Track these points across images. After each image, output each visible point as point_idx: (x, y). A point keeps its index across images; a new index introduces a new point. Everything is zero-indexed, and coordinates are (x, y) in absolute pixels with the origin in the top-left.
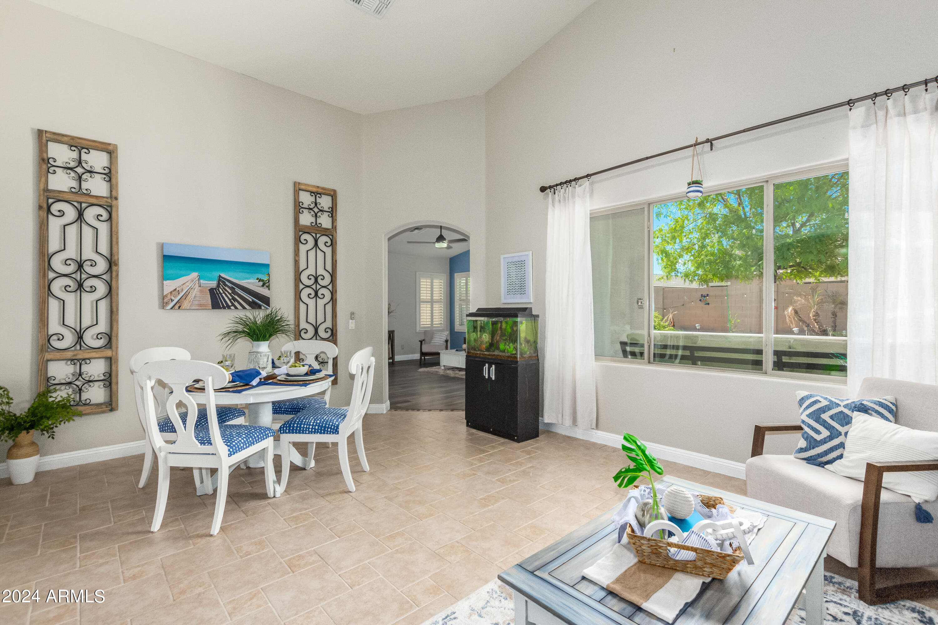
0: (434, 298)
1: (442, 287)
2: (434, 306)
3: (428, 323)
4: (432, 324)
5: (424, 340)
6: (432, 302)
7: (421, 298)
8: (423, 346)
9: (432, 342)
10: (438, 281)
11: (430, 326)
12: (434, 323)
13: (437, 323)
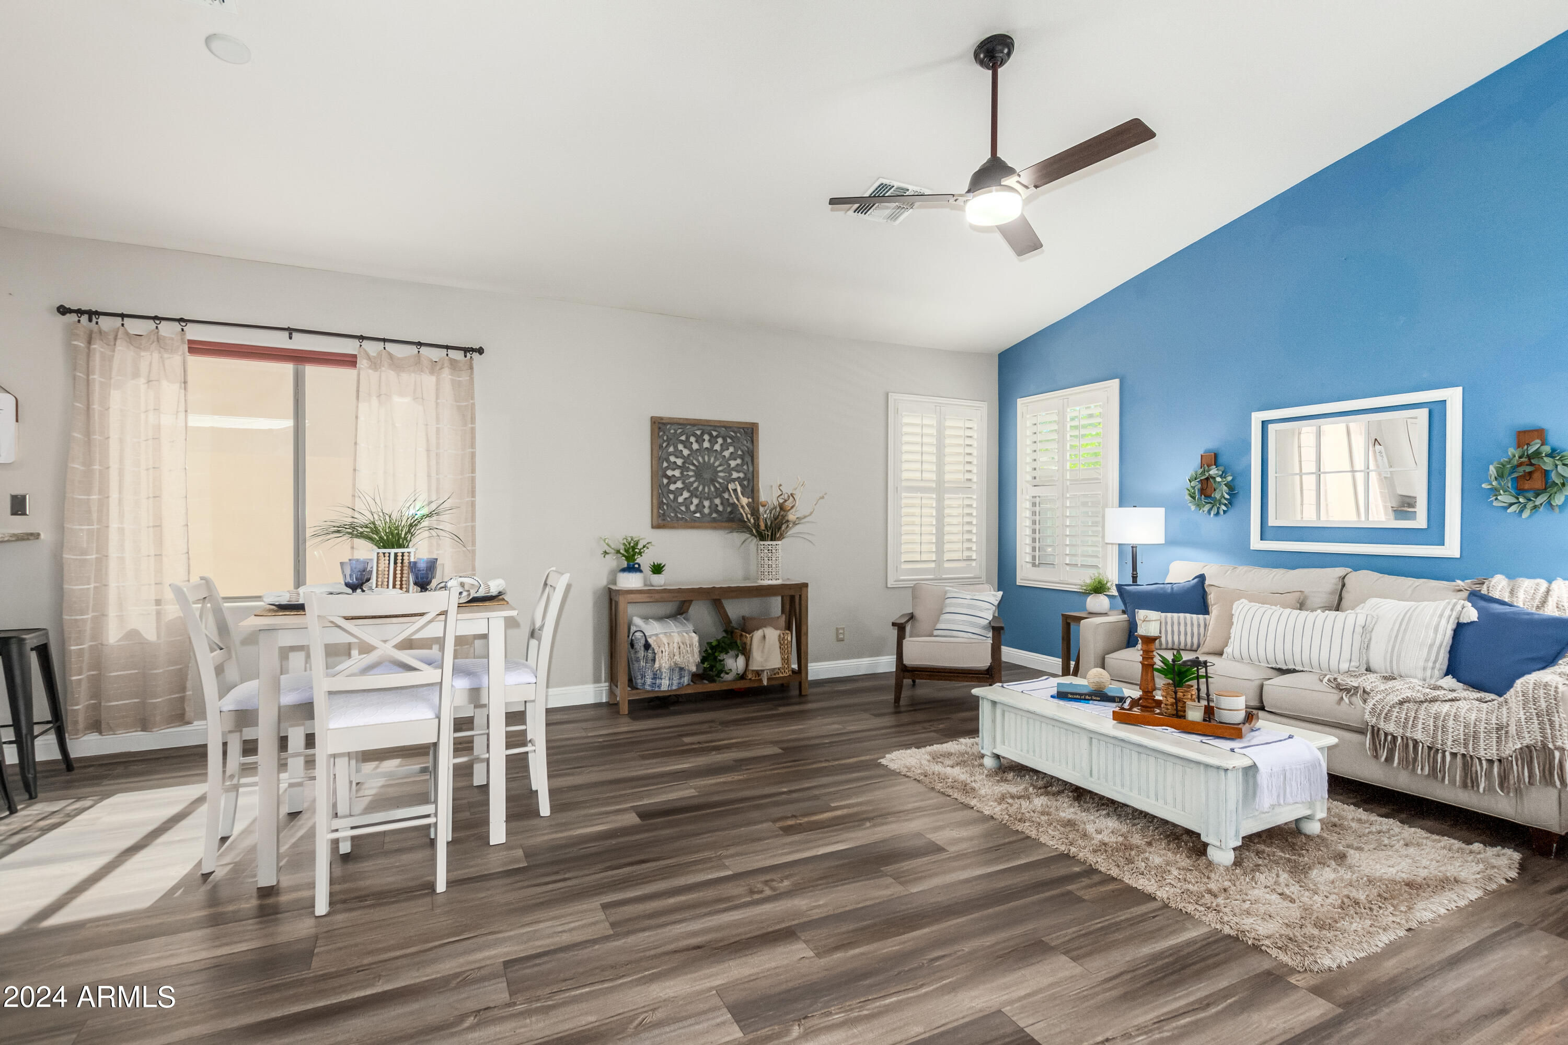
0: (948, 477)
1: (975, 444)
2: (947, 502)
3: (924, 558)
4: (939, 561)
5: (912, 617)
6: (940, 489)
7: (905, 475)
8: (908, 643)
9: (939, 626)
10: (961, 424)
11: (933, 565)
12: (947, 556)
13: (957, 556)
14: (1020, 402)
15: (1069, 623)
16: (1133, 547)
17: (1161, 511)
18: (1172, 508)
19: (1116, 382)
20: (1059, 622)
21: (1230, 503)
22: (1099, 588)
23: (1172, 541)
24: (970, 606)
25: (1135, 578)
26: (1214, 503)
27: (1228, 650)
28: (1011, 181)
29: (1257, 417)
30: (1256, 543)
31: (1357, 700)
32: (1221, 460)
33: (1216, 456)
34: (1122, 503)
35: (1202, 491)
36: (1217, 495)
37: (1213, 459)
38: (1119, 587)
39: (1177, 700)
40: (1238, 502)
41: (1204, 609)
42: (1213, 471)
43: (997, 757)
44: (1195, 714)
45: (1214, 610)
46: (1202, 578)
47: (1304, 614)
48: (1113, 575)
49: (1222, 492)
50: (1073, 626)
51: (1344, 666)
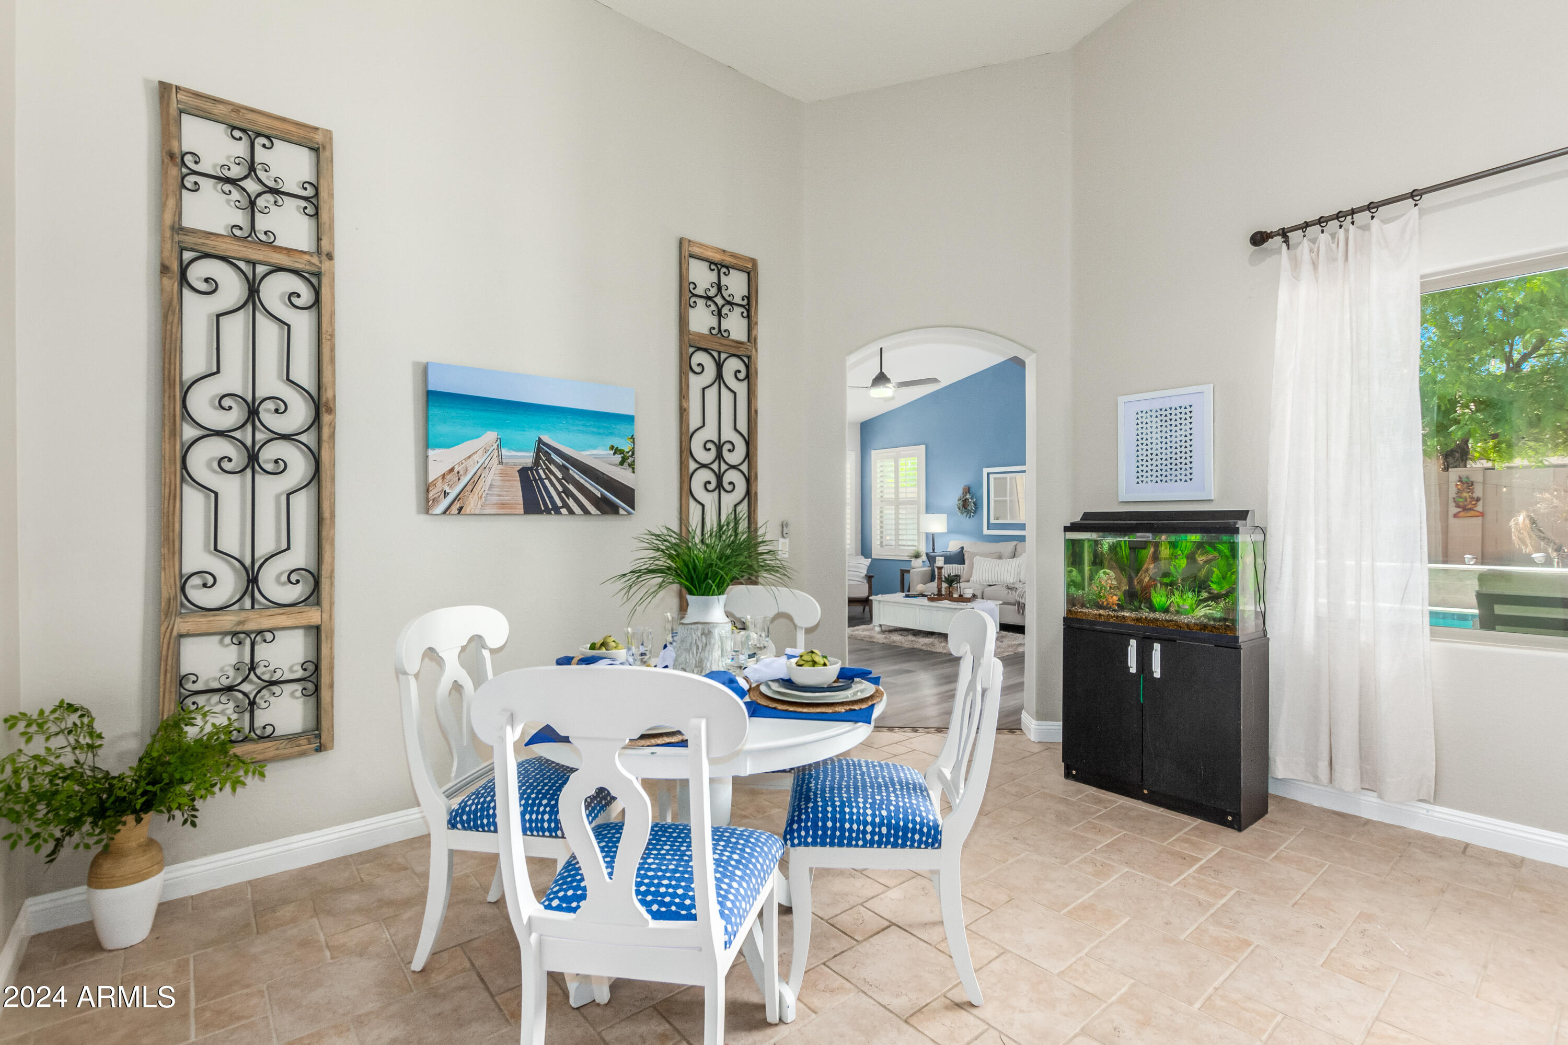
14: (873, 452)
15: (904, 572)
16: (933, 535)
17: (945, 516)
18: (950, 514)
19: (924, 447)
20: (899, 573)
21: (975, 512)
22: (917, 556)
23: (951, 531)
24: (855, 567)
25: (934, 550)
26: (968, 512)
27: (972, 579)
28: (890, 385)
29: (986, 471)
30: (986, 532)
31: (1014, 592)
32: (972, 490)
33: (969, 488)
34: (927, 512)
35: (964, 506)
36: (969, 508)
37: (967, 490)
38: (927, 554)
39: (950, 592)
40: (979, 510)
41: (963, 562)
42: (968, 496)
43: (881, 626)
44: (956, 596)
45: (967, 562)
46: (962, 548)
47: (1001, 561)
48: (923, 549)
49: (971, 507)
50: (905, 575)
51: (1012, 581)
